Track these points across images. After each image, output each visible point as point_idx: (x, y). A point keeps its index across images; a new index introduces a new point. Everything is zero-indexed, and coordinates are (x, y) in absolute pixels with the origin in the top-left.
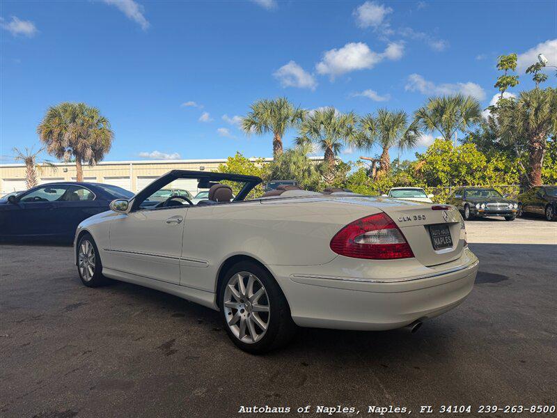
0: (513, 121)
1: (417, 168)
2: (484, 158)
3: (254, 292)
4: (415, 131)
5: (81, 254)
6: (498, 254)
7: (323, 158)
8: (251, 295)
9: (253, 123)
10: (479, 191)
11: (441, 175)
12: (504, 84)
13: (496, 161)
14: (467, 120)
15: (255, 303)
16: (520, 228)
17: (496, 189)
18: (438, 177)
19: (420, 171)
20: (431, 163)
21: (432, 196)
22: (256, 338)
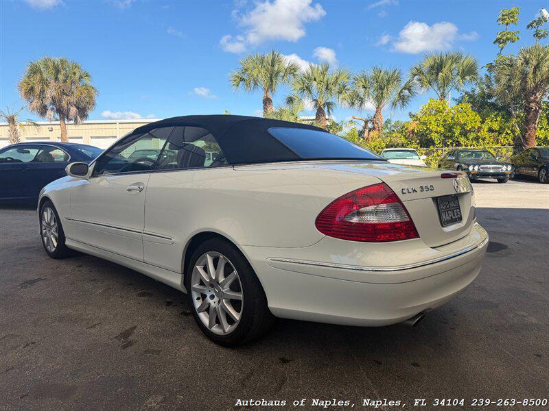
0: (510, 80)
1: (411, 129)
2: (478, 118)
3: (226, 276)
4: (409, 90)
5: (44, 223)
6: (494, 219)
7: (314, 117)
8: (221, 279)
9: (242, 79)
10: (473, 152)
11: (434, 136)
12: (503, 40)
13: (491, 121)
14: (463, 78)
15: (226, 289)
16: (513, 190)
17: (489, 150)
18: (431, 138)
19: (413, 131)
20: (425, 124)
21: (425, 157)
22: (228, 328)
